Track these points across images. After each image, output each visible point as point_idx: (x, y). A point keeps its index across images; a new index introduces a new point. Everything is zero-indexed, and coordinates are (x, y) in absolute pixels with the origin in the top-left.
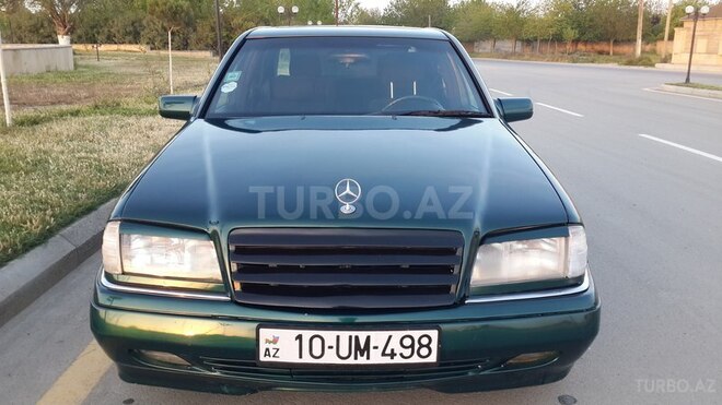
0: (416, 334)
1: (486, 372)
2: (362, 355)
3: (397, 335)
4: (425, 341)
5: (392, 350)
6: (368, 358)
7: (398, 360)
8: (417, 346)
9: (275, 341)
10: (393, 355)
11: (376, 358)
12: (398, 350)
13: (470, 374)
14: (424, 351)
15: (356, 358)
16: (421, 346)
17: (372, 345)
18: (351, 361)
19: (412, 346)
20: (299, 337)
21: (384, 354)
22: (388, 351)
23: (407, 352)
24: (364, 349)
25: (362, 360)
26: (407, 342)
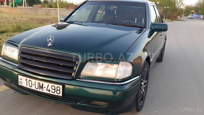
0: (56, 86)
1: (84, 104)
2: (41, 89)
3: (51, 85)
4: (58, 89)
5: (49, 89)
6: (43, 90)
7: (51, 93)
8: (56, 90)
9: (21, 79)
10: (49, 91)
11: (45, 91)
12: (51, 90)
13: (78, 103)
14: (58, 92)
15: (40, 89)
16: (57, 90)
17: (44, 86)
18: (38, 90)
19: (55, 89)
20: (26, 80)
21: (47, 90)
22: (48, 89)
23: (53, 91)
24: (42, 87)
25: (41, 90)
26: (53, 88)
